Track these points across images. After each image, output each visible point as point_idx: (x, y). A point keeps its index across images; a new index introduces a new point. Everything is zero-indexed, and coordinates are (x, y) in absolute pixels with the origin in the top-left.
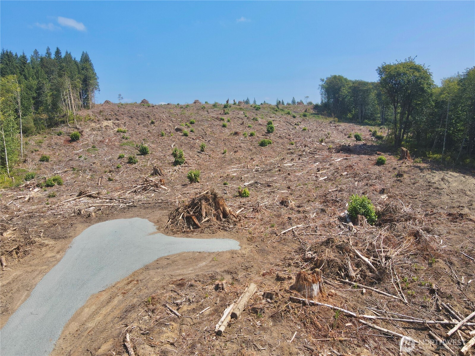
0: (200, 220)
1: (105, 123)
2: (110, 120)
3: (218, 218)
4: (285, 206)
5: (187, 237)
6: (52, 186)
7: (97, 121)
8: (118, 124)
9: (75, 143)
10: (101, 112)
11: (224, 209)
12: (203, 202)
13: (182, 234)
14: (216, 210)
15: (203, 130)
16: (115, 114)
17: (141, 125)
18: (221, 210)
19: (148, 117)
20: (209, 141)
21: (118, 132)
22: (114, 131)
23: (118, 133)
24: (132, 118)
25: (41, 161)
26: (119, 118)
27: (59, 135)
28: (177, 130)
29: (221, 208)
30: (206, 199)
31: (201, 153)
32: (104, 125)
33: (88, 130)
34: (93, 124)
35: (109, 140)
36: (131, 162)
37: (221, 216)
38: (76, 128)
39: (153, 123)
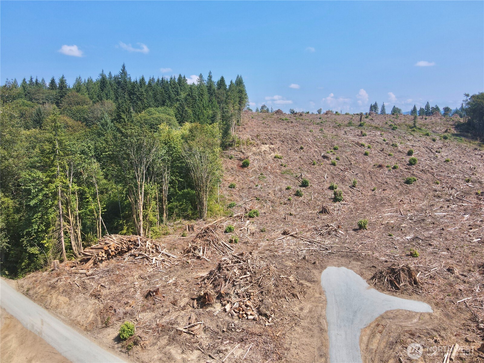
0: (399, 284)
1: (263, 148)
2: (266, 144)
3: (410, 283)
4: (451, 273)
5: (393, 295)
6: (253, 217)
7: (256, 146)
8: (273, 149)
9: (246, 169)
10: (257, 136)
11: (415, 278)
12: (401, 272)
13: (387, 292)
14: (409, 278)
15: (347, 158)
16: (269, 138)
17: (292, 151)
18: (413, 279)
19: (297, 141)
20: (357, 174)
21: (275, 157)
22: (272, 156)
23: (276, 159)
24: (283, 142)
25: (229, 187)
26: (273, 142)
27: (230, 159)
28: (324, 157)
29: (413, 278)
30: (403, 270)
31: (353, 188)
32: (263, 150)
33: (250, 154)
34: (254, 149)
35: (271, 167)
36: (298, 195)
37: (413, 283)
38: (242, 152)
39: (302, 148)
